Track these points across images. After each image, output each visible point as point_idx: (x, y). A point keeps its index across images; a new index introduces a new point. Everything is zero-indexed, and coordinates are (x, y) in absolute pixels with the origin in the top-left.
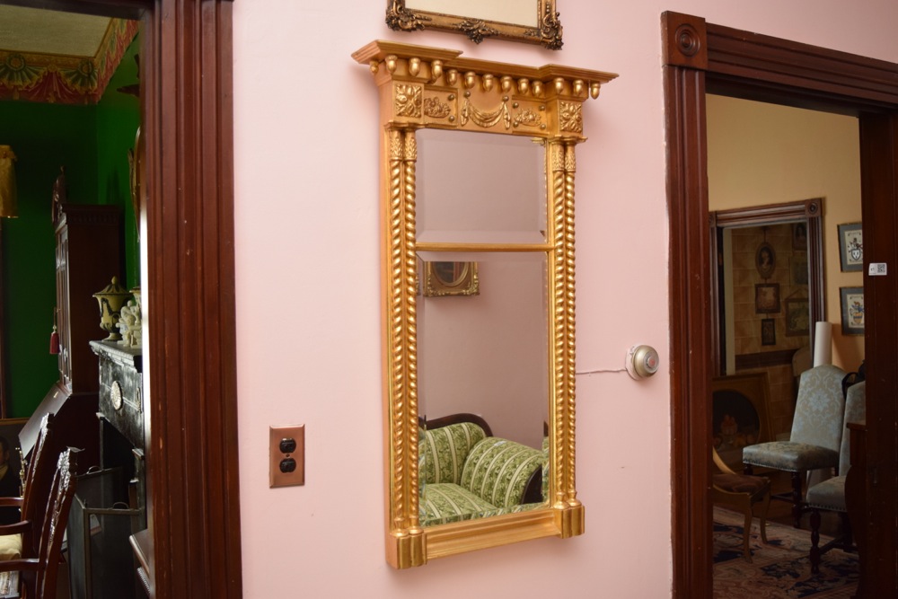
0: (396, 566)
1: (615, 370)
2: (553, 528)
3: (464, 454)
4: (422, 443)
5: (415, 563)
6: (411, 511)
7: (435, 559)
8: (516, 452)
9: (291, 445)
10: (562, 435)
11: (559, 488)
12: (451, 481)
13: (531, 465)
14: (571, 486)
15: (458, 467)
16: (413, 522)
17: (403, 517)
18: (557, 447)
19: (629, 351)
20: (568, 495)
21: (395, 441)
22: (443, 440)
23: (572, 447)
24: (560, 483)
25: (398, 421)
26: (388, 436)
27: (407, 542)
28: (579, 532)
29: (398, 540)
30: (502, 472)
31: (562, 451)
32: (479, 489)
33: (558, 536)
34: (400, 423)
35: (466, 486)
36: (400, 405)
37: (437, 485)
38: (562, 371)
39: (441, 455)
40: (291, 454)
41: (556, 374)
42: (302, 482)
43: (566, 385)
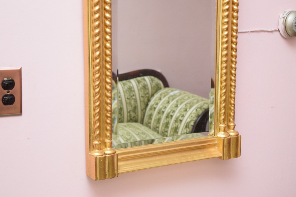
0: (94, 179)
1: (270, 30)
2: (217, 152)
3: (146, 100)
4: (114, 92)
5: (109, 176)
6: (106, 137)
7: (124, 173)
8: (187, 99)
9: (11, 83)
10: (225, 80)
11: (222, 121)
12: (136, 121)
13: (199, 110)
14: (231, 120)
15: (142, 110)
16: (108, 144)
17: (100, 140)
18: (221, 90)
19: (281, 15)
20: (229, 127)
21: (94, 81)
22: (130, 89)
23: (232, 90)
24: (223, 117)
25: (96, 66)
26: (88, 78)
27: (103, 160)
28: (237, 155)
29: (96, 158)
30: (176, 115)
31: (225, 92)
32: (158, 127)
33: (220, 158)
34: (98, 68)
35: (148, 125)
36: (98, 53)
37: (125, 124)
38: (227, 29)
39: (128, 101)
40: (10, 91)
41: (222, 32)
42: (20, 113)
43: (230, 41)
